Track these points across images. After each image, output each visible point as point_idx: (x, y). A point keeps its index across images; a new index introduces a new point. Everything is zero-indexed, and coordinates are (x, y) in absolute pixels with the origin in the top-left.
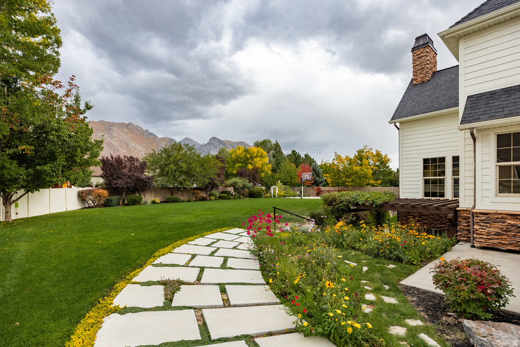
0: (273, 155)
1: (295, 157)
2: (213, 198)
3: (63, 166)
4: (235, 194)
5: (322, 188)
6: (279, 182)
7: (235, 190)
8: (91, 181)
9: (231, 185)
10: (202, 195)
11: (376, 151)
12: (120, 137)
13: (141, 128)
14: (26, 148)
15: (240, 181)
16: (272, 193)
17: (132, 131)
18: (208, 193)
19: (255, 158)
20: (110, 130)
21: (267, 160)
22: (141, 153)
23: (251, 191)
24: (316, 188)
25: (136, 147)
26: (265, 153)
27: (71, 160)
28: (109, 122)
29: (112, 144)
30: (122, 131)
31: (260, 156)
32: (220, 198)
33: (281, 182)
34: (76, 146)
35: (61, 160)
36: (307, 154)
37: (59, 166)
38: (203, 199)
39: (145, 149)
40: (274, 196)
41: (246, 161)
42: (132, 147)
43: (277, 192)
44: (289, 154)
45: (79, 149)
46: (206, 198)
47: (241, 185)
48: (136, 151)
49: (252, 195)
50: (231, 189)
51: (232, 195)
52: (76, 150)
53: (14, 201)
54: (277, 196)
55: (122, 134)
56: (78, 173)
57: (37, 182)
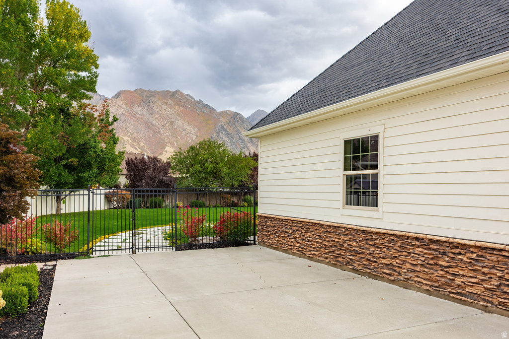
2: (246, 204)
3: (96, 173)
8: (119, 180)
12: (163, 112)
13: (192, 98)
14: (74, 160)
17: (179, 103)
20: (149, 102)
22: (191, 136)
25: (185, 128)
27: (101, 169)
28: (149, 91)
29: (152, 124)
30: (166, 104)
34: (105, 158)
35: (95, 170)
37: (93, 173)
38: (235, 205)
39: (196, 129)
42: (178, 126)
45: (107, 160)
48: (184, 133)
52: (105, 161)
53: (63, 199)
55: (165, 107)
56: (106, 178)
57: (79, 185)
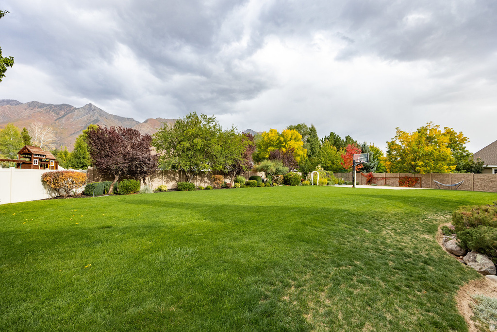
0: (308, 140)
1: (334, 140)
2: (239, 185)
4: (267, 181)
5: (375, 175)
6: (319, 166)
7: (267, 174)
9: (261, 170)
10: (225, 180)
11: (445, 128)
15: (272, 165)
16: (312, 180)
18: (234, 178)
19: (289, 141)
21: (301, 143)
23: (287, 177)
24: (365, 173)
26: (300, 136)
28: (164, 119)
31: (295, 139)
32: (248, 184)
33: (322, 167)
36: (349, 136)
38: (227, 186)
40: (315, 184)
41: (279, 144)
43: (318, 179)
44: (327, 136)
46: (230, 185)
47: (274, 170)
49: (287, 182)
50: (262, 174)
51: (263, 181)
54: (318, 184)
